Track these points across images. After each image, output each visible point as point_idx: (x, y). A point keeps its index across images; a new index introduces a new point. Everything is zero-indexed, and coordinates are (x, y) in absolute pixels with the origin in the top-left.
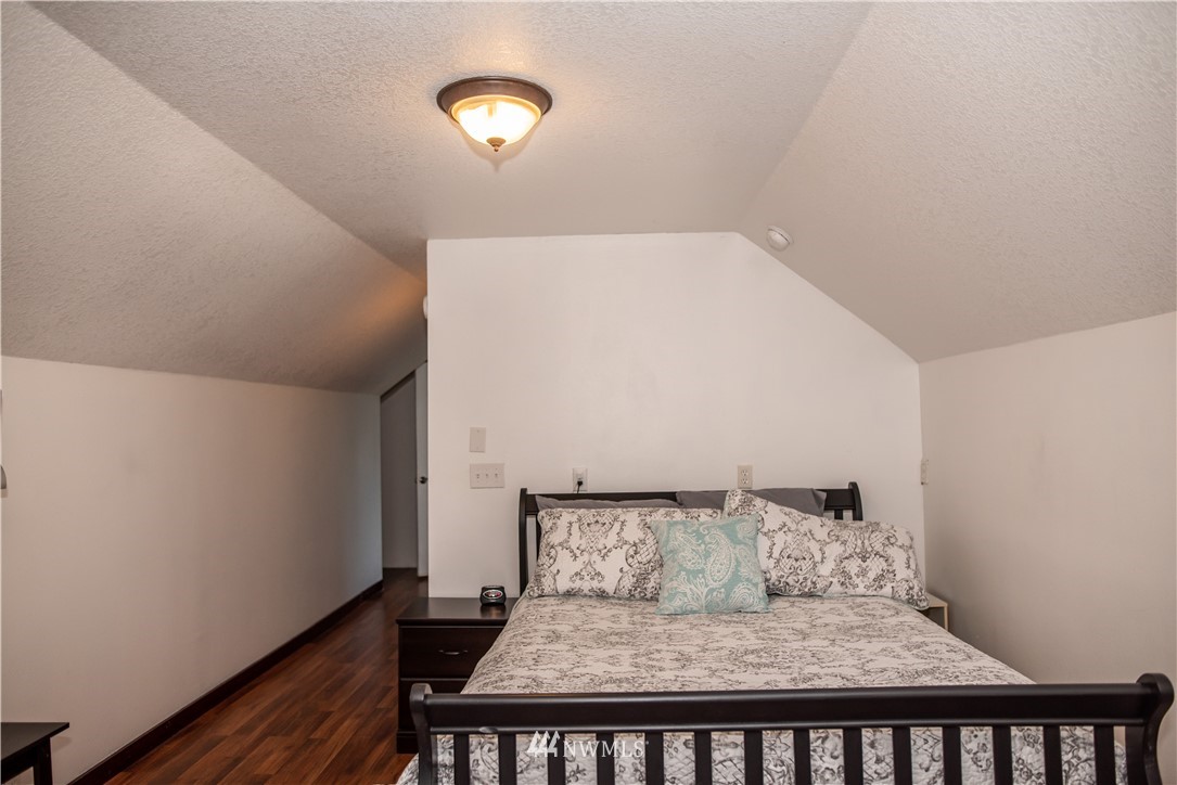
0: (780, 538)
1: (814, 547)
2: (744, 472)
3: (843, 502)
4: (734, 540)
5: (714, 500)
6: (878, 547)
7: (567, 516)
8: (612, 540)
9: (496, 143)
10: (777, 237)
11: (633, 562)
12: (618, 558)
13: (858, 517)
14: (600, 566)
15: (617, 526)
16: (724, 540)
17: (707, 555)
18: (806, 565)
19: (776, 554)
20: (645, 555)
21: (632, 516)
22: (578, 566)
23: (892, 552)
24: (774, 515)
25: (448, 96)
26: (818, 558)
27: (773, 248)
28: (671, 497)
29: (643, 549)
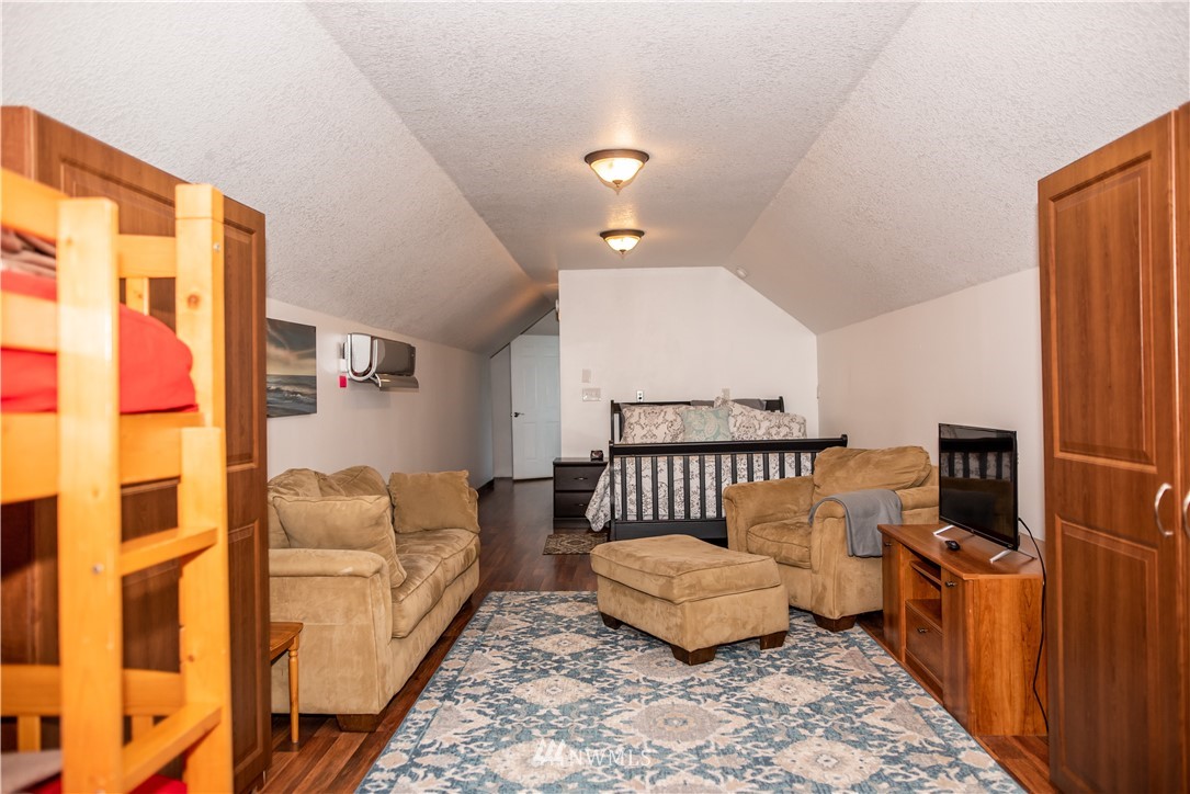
0: (740, 419)
1: (756, 423)
2: (726, 391)
3: (775, 405)
4: (718, 417)
5: (711, 404)
6: (786, 423)
7: (638, 410)
8: (660, 419)
9: (622, 251)
10: (741, 273)
11: (671, 430)
12: (663, 428)
13: (782, 411)
14: (655, 432)
15: (663, 414)
16: (713, 417)
17: (705, 423)
18: (752, 430)
19: (738, 425)
20: (677, 425)
21: (670, 409)
22: (644, 432)
23: (792, 425)
24: (738, 408)
25: (605, 235)
26: (757, 427)
27: (739, 277)
28: (688, 403)
29: (675, 423)
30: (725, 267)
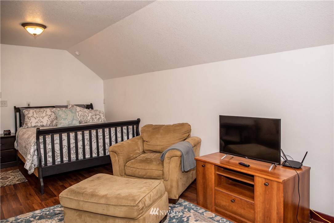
0: (80, 113)
1: (87, 114)
2: (68, 102)
3: (90, 107)
4: (72, 112)
5: (66, 107)
6: (98, 113)
7: (31, 111)
8: (44, 115)
9: (35, 34)
10: (77, 53)
11: (50, 119)
12: (46, 118)
13: (92, 108)
14: (42, 120)
15: (45, 112)
16: (70, 113)
17: (67, 115)
18: (85, 117)
19: (80, 115)
20: (53, 116)
21: (48, 110)
22: (37, 120)
23: (101, 114)
24: (78, 109)
25: (24, 25)
26: (87, 116)
28: (54, 107)
29: (51, 116)
30: (68, 51)
